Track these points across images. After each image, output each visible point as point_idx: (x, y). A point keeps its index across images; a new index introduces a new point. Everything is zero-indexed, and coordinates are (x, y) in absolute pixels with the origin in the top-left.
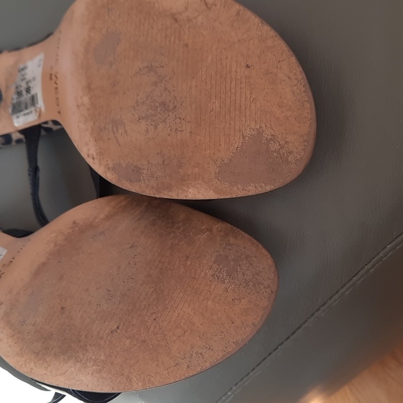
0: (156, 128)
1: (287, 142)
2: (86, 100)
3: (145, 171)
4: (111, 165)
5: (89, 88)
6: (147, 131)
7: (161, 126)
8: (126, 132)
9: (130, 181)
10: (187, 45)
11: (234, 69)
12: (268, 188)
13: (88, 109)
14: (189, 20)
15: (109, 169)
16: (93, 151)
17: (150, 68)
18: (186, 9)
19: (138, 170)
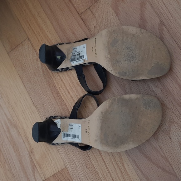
0: (130, 62)
1: (165, 65)
2: (109, 56)
3: (127, 73)
4: (117, 72)
5: (110, 53)
6: (128, 63)
7: (132, 62)
8: (122, 64)
9: (123, 76)
10: (137, 42)
11: (150, 48)
12: (161, 75)
13: (110, 58)
14: (138, 36)
15: (117, 73)
16: (111, 69)
17: (128, 48)
18: (136, 33)
19: (125, 73)
